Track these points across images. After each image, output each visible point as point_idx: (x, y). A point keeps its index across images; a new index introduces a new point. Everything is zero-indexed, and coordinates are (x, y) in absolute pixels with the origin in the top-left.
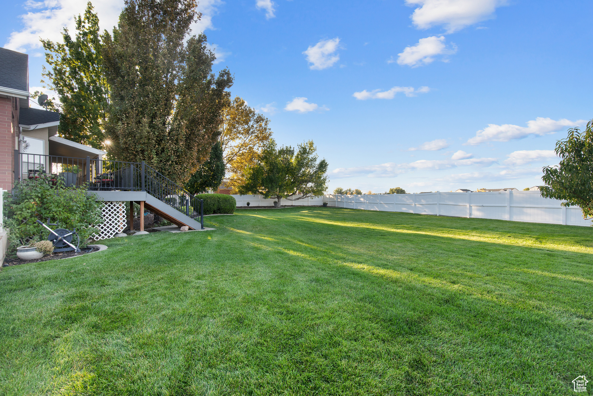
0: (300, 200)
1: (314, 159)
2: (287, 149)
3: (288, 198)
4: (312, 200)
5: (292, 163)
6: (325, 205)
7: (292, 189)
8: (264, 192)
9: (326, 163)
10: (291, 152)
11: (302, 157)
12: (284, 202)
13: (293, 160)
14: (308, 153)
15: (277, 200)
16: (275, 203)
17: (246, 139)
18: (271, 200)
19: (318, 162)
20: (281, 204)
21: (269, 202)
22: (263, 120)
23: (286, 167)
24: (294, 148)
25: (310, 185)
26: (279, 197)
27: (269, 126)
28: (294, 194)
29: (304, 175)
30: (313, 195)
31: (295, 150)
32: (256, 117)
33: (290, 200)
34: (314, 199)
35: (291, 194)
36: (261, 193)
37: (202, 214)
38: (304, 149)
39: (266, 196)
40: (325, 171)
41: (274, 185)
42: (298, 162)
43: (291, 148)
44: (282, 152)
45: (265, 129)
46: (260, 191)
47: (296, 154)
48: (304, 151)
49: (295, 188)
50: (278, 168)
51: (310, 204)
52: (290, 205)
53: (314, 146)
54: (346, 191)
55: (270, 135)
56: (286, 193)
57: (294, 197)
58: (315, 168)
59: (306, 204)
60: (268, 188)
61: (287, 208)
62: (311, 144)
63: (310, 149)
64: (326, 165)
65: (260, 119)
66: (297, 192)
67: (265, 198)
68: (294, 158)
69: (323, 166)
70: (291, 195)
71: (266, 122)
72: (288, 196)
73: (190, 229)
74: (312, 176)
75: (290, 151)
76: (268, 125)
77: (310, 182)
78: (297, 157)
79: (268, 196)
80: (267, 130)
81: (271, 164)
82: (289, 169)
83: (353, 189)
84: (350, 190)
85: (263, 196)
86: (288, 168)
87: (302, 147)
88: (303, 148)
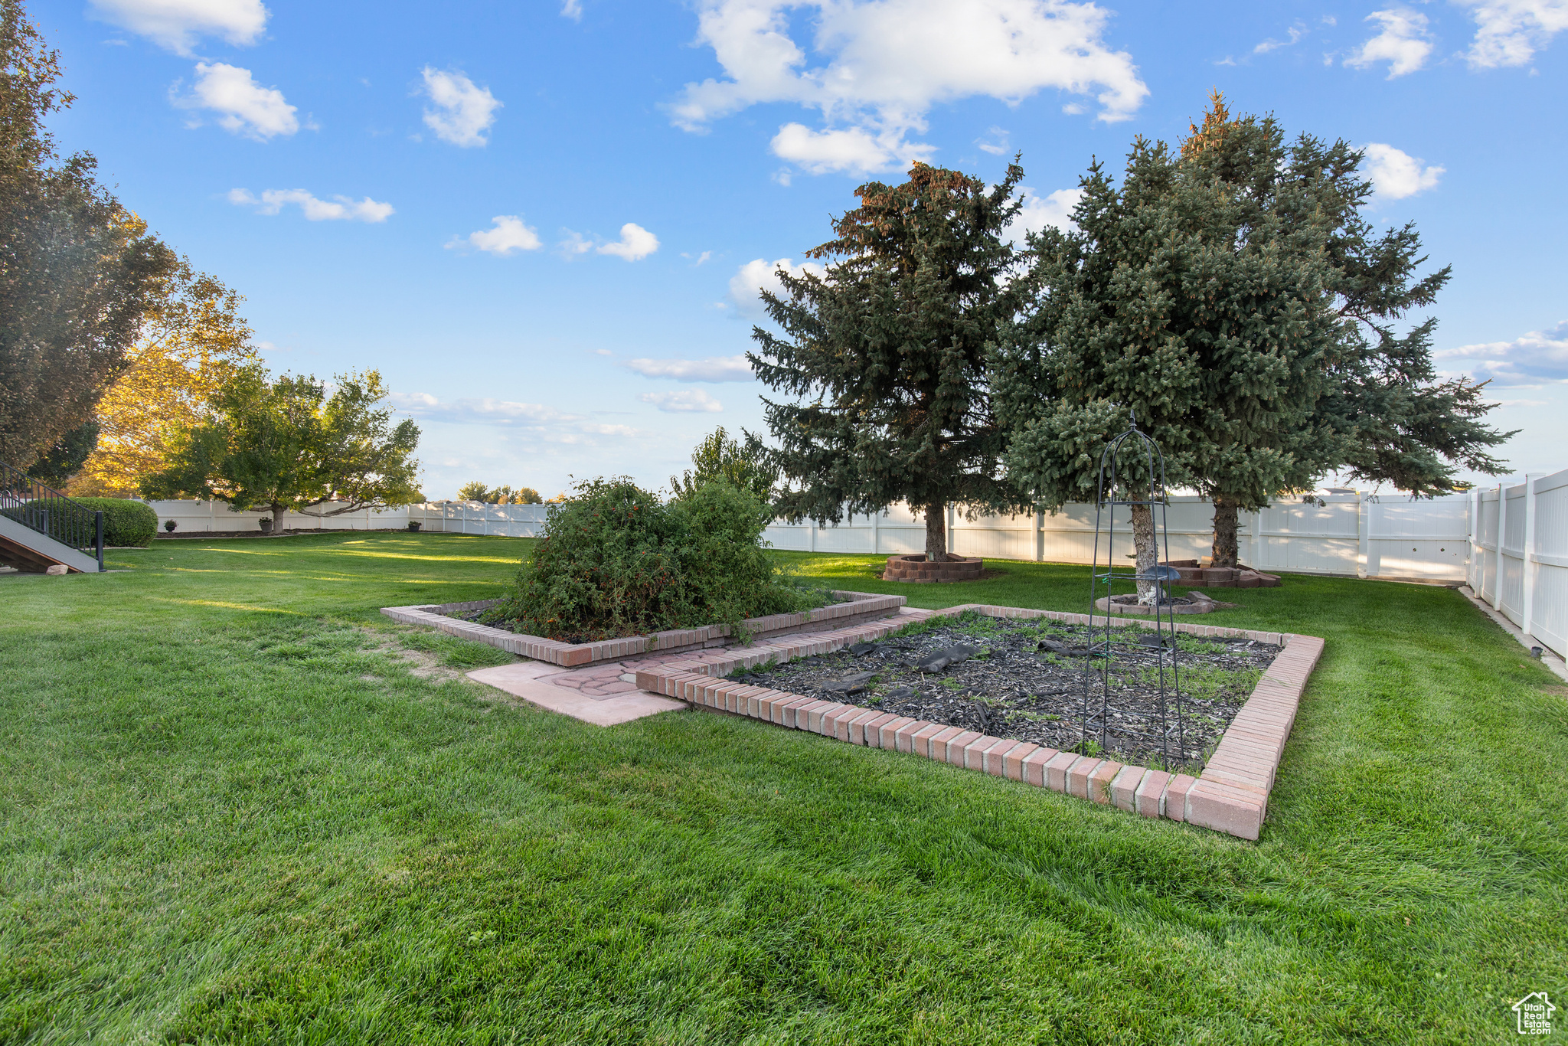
0: (342, 515)
1: (383, 417)
2: (301, 381)
3: (308, 509)
4: (377, 516)
5: (318, 421)
6: (414, 528)
7: (318, 487)
8: (230, 494)
9: (416, 429)
10: (317, 394)
11: (349, 407)
12: (292, 520)
13: (321, 413)
14: (366, 399)
15: (270, 515)
16: (265, 522)
17: (156, 339)
18: (250, 514)
19: (393, 424)
20: (285, 526)
21: (248, 520)
22: (220, 293)
23: (300, 431)
24: (323, 382)
25: (372, 477)
26: (277, 508)
27: (238, 313)
28: (324, 499)
29: (354, 451)
30: (381, 504)
31: (326, 385)
32: (195, 280)
33: (314, 515)
34: (383, 514)
35: (317, 499)
36: (221, 497)
37: (100, 543)
38: (356, 390)
39: (238, 503)
40: (414, 445)
41: (265, 476)
42: (337, 419)
43: (313, 379)
44: (285, 388)
45: (228, 319)
46: (217, 490)
47: (329, 396)
48: (354, 394)
49: (328, 485)
50: (275, 434)
51: (372, 525)
52: (313, 527)
53: (383, 384)
54: (497, 493)
55: (244, 335)
56: (298, 498)
57: (324, 508)
58: (385, 439)
59: (360, 525)
60: (245, 483)
61: (304, 536)
62: (375, 379)
63: (370, 391)
64: (415, 432)
65: (207, 289)
66: (335, 497)
67: (235, 510)
68: (323, 407)
69: (406, 435)
70: (316, 503)
71: (232, 299)
72: (305, 504)
73: (70, 571)
74: (377, 456)
75: (311, 388)
76: (236, 310)
77: (370, 470)
78: (334, 405)
79: (247, 504)
80: (235, 323)
81: (251, 421)
82: (308, 436)
83: (517, 488)
84: (506, 491)
85: (226, 505)
86: (304, 433)
87: (348, 384)
88: (352, 387)
